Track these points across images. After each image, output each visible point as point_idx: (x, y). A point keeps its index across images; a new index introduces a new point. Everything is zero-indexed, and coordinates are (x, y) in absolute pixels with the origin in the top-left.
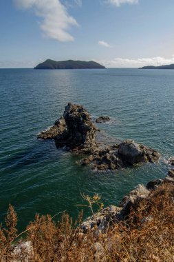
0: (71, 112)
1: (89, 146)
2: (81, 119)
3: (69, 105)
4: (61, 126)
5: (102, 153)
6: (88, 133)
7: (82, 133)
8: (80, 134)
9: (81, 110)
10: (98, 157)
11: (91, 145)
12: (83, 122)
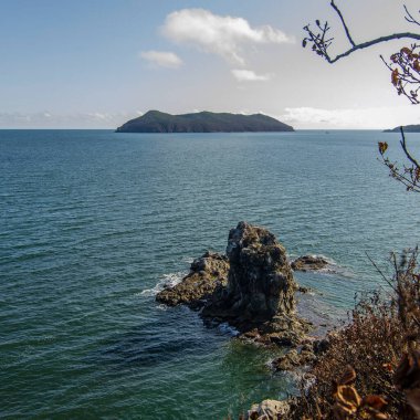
0: (246, 243)
1: (286, 326)
2: (269, 260)
3: (241, 226)
4: (208, 276)
5: (321, 347)
6: (282, 294)
7: (268, 295)
8: (262, 297)
9: (268, 239)
10: (311, 355)
11: (290, 323)
12: (273, 268)
